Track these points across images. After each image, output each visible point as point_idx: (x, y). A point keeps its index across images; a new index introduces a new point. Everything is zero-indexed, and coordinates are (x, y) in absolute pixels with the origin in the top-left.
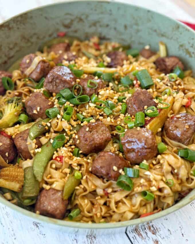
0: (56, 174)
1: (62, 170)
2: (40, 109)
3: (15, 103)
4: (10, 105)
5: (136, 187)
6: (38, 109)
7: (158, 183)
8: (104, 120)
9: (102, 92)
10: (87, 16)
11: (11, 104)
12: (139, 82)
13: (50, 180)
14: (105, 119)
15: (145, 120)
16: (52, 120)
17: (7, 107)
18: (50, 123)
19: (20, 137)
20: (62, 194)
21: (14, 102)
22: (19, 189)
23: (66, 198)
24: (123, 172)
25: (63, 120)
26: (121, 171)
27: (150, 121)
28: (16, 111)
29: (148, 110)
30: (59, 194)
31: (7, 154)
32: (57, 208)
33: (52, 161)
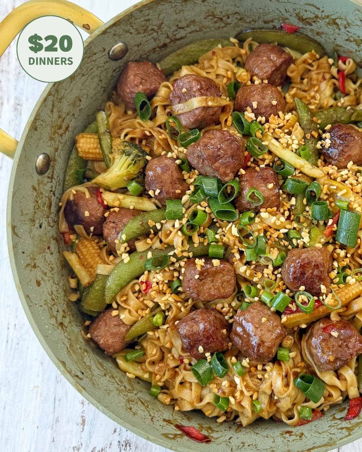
0: (133, 302)
1: (144, 300)
2: (159, 193)
3: (133, 160)
4: (124, 157)
5: (214, 383)
6: (158, 191)
7: (241, 397)
8: (238, 264)
9: (264, 214)
10: (348, 25)
11: (127, 157)
12: (335, 228)
13: (122, 305)
14: (240, 264)
15: (288, 307)
16: (166, 222)
17: (119, 158)
18: (162, 225)
19: (114, 222)
20: (128, 331)
21: (132, 157)
22: (87, 285)
23: (128, 339)
24: (210, 357)
25: (179, 233)
26: (208, 355)
27: (292, 312)
28: (128, 174)
29: (303, 294)
30: (123, 329)
31: (92, 229)
32: (112, 346)
33: (136, 281)
